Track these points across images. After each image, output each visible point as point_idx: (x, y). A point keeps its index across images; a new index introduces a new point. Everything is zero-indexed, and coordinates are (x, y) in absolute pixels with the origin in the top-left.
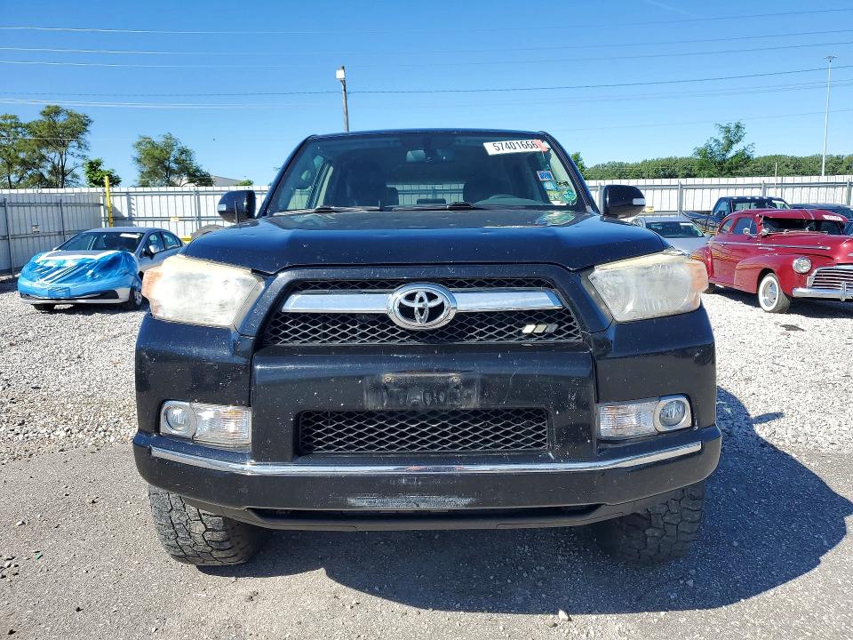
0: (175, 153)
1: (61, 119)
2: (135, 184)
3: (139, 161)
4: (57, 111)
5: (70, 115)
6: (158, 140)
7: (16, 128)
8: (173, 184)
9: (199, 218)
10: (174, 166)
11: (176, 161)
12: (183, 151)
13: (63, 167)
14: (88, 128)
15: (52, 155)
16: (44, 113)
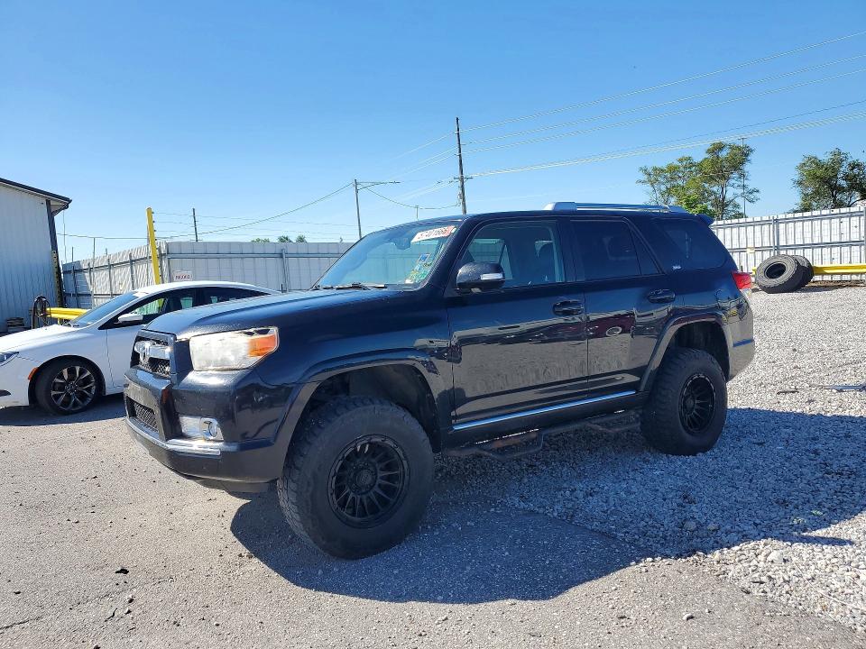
0: (845, 169)
1: (724, 154)
2: (796, 208)
3: (800, 183)
4: (720, 147)
5: (732, 148)
6: (825, 157)
7: (690, 168)
8: (839, 205)
9: (778, 248)
10: (844, 183)
11: (846, 178)
12: (854, 166)
13: (724, 199)
14: (749, 158)
15: (715, 189)
16: (709, 151)
